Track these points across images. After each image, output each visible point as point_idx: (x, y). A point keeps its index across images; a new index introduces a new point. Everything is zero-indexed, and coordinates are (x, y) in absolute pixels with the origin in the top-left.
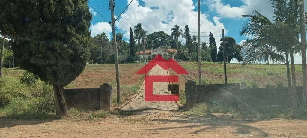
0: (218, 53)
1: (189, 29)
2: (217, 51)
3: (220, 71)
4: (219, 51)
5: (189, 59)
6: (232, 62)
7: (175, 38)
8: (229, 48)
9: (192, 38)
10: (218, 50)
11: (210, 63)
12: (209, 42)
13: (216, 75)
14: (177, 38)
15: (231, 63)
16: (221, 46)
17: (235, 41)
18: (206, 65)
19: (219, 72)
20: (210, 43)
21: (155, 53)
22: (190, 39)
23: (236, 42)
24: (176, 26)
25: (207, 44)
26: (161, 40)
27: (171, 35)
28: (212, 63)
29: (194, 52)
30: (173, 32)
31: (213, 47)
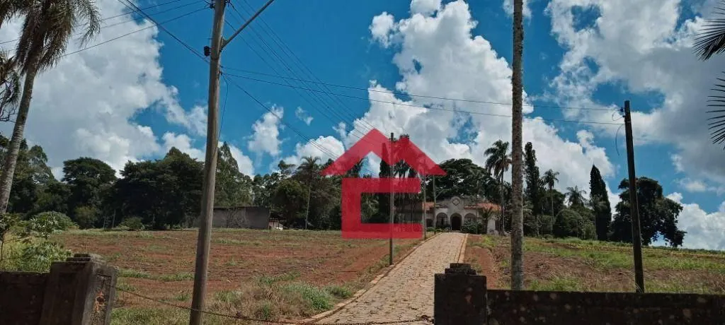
0: (613, 220)
1: (536, 154)
2: (611, 214)
3: (618, 261)
4: (617, 215)
5: (534, 230)
6: (654, 244)
7: (496, 173)
8: (645, 206)
9: (542, 175)
10: (614, 212)
11: (591, 244)
12: (589, 191)
13: (606, 271)
14: (502, 173)
15: (650, 245)
16: (621, 200)
17: (660, 190)
18: (578, 247)
19: (615, 263)
20: (593, 194)
21: (445, 211)
22: (536, 179)
23: (663, 194)
24: (498, 144)
25: (583, 195)
26: (462, 180)
27: (487, 166)
28: (596, 242)
29: (547, 213)
30: (492, 157)
31: (601, 204)
